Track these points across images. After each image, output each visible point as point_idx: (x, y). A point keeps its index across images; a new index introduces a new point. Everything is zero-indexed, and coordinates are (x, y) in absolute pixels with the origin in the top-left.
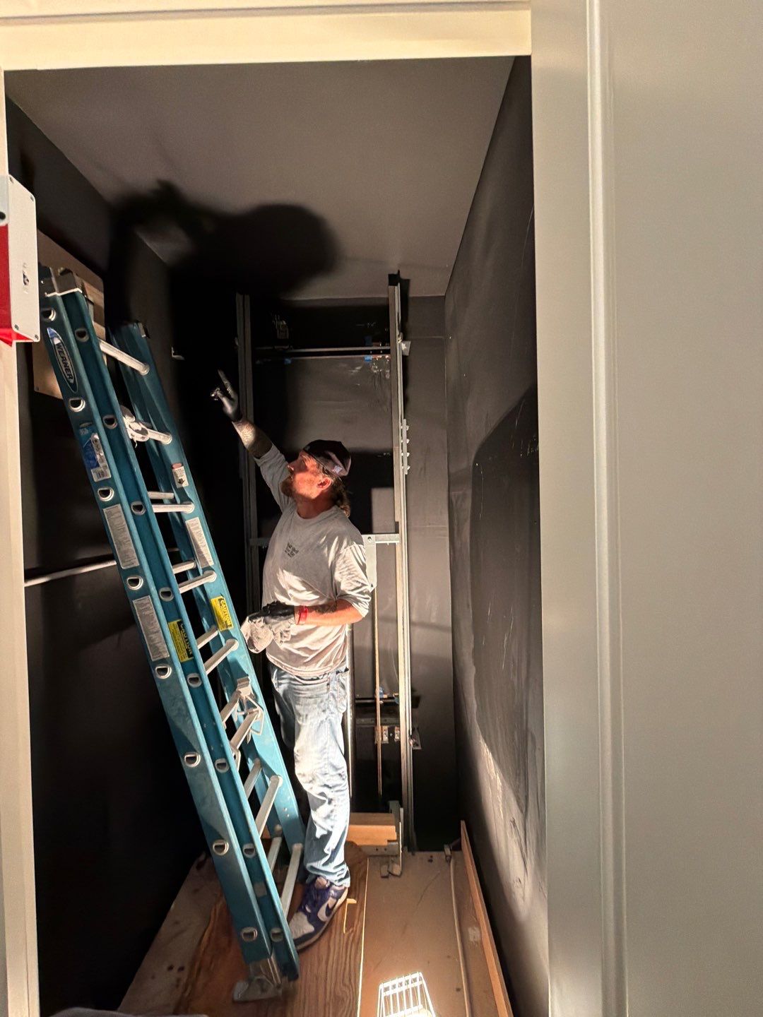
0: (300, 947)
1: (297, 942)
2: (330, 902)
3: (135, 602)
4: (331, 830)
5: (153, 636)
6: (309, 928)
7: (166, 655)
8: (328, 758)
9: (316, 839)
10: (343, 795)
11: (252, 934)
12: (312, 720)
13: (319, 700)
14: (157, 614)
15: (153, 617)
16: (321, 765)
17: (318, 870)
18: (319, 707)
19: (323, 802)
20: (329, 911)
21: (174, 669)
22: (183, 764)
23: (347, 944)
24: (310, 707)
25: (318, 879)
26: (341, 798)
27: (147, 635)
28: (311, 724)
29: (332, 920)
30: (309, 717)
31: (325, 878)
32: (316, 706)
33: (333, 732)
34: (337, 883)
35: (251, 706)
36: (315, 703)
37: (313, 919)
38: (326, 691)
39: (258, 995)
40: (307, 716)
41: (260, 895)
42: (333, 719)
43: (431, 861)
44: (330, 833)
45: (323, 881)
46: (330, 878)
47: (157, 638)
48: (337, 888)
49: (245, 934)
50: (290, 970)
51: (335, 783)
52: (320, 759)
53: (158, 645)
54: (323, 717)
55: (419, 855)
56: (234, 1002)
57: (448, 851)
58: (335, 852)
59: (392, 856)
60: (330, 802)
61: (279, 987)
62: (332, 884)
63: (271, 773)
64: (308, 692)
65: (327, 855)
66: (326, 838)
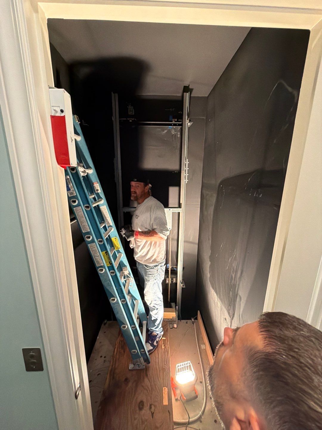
0: (149, 353)
1: (149, 351)
2: (157, 339)
3: (89, 245)
4: (157, 318)
5: (97, 258)
6: (152, 348)
7: (102, 265)
8: (157, 295)
9: (152, 320)
10: (162, 307)
11: (135, 352)
12: (151, 282)
13: (154, 276)
14: (98, 249)
15: (96, 251)
16: (154, 297)
17: (153, 330)
18: (154, 278)
19: (155, 309)
20: (157, 342)
21: (106, 270)
22: (110, 301)
23: (164, 352)
24: (150, 278)
25: (153, 333)
26: (161, 308)
27: (95, 257)
28: (151, 284)
29: (158, 345)
30: (150, 281)
31: (155, 332)
32: (152, 278)
33: (159, 287)
34: (159, 334)
35: (128, 277)
36: (152, 277)
37: (152, 345)
38: (156, 273)
39: (138, 368)
40: (149, 280)
41: (137, 340)
42: (159, 283)
43: (187, 323)
44: (157, 319)
45: (155, 333)
46: (157, 332)
47: (98, 259)
48: (160, 335)
49: (133, 352)
50: (147, 361)
51: (159, 303)
52: (154, 295)
53: (99, 261)
54: (155, 281)
55: (183, 321)
56: (130, 370)
57: (193, 320)
58: (159, 324)
59: (173, 321)
60: (157, 309)
61: (144, 366)
62: (158, 334)
63: (135, 299)
64: (150, 273)
65: (156, 326)
66: (155, 320)
